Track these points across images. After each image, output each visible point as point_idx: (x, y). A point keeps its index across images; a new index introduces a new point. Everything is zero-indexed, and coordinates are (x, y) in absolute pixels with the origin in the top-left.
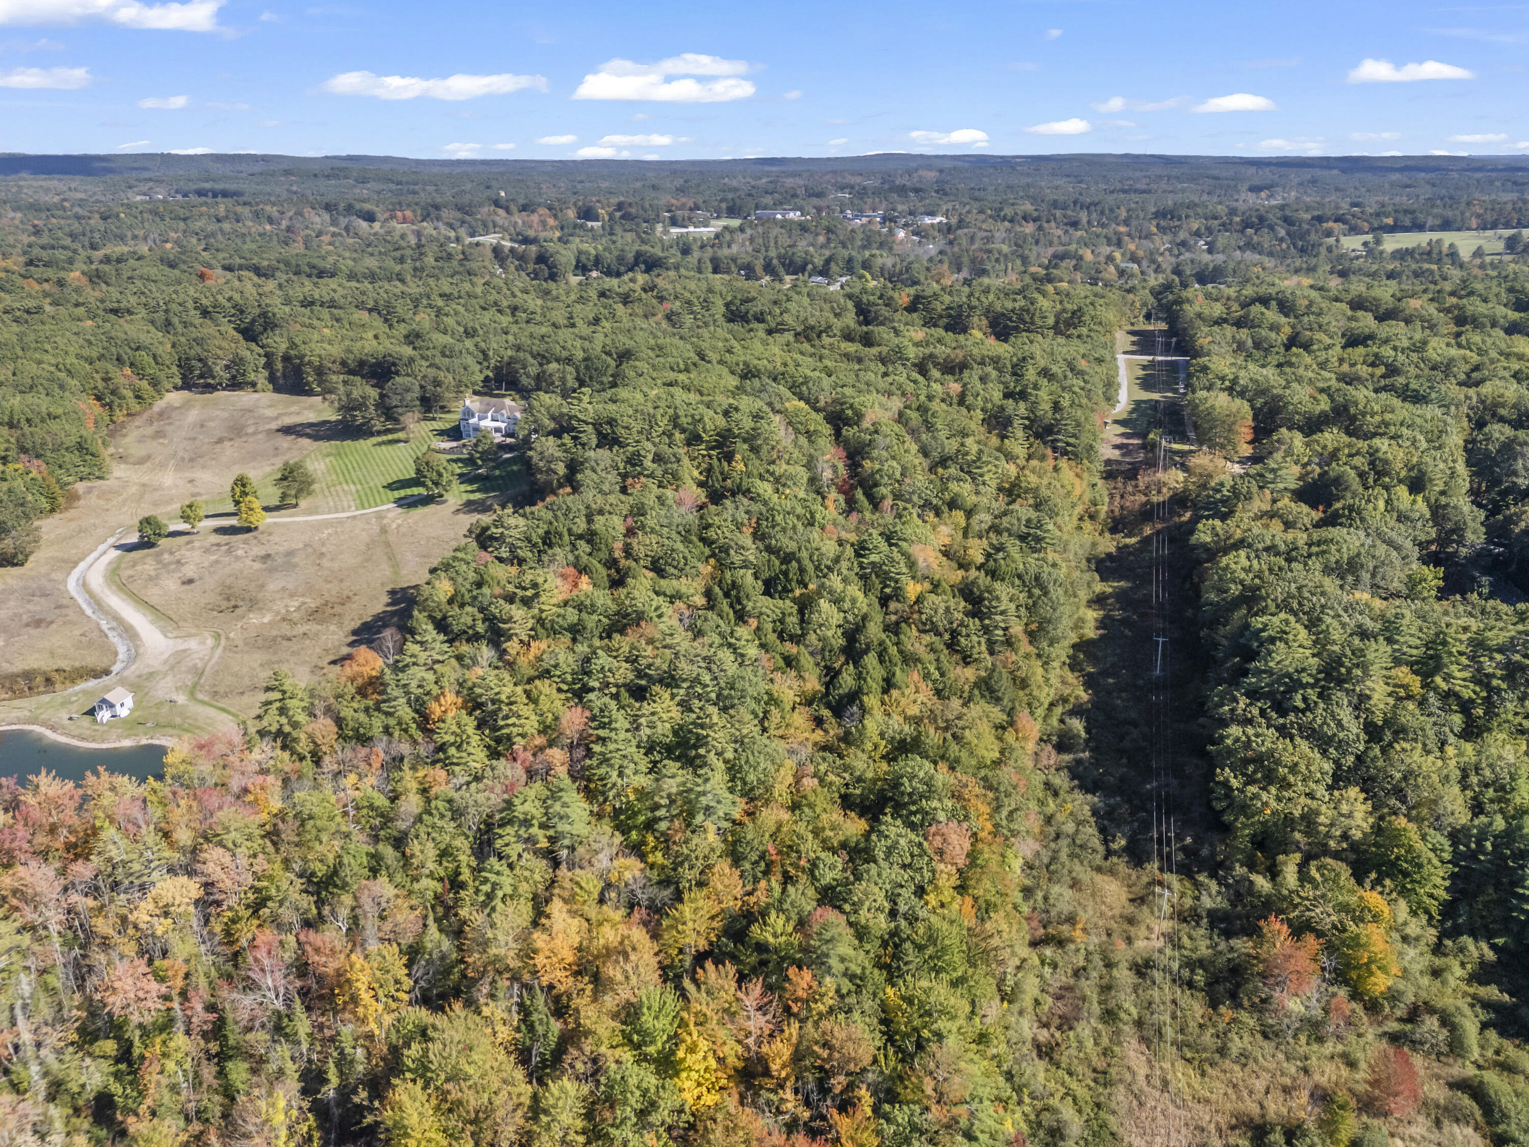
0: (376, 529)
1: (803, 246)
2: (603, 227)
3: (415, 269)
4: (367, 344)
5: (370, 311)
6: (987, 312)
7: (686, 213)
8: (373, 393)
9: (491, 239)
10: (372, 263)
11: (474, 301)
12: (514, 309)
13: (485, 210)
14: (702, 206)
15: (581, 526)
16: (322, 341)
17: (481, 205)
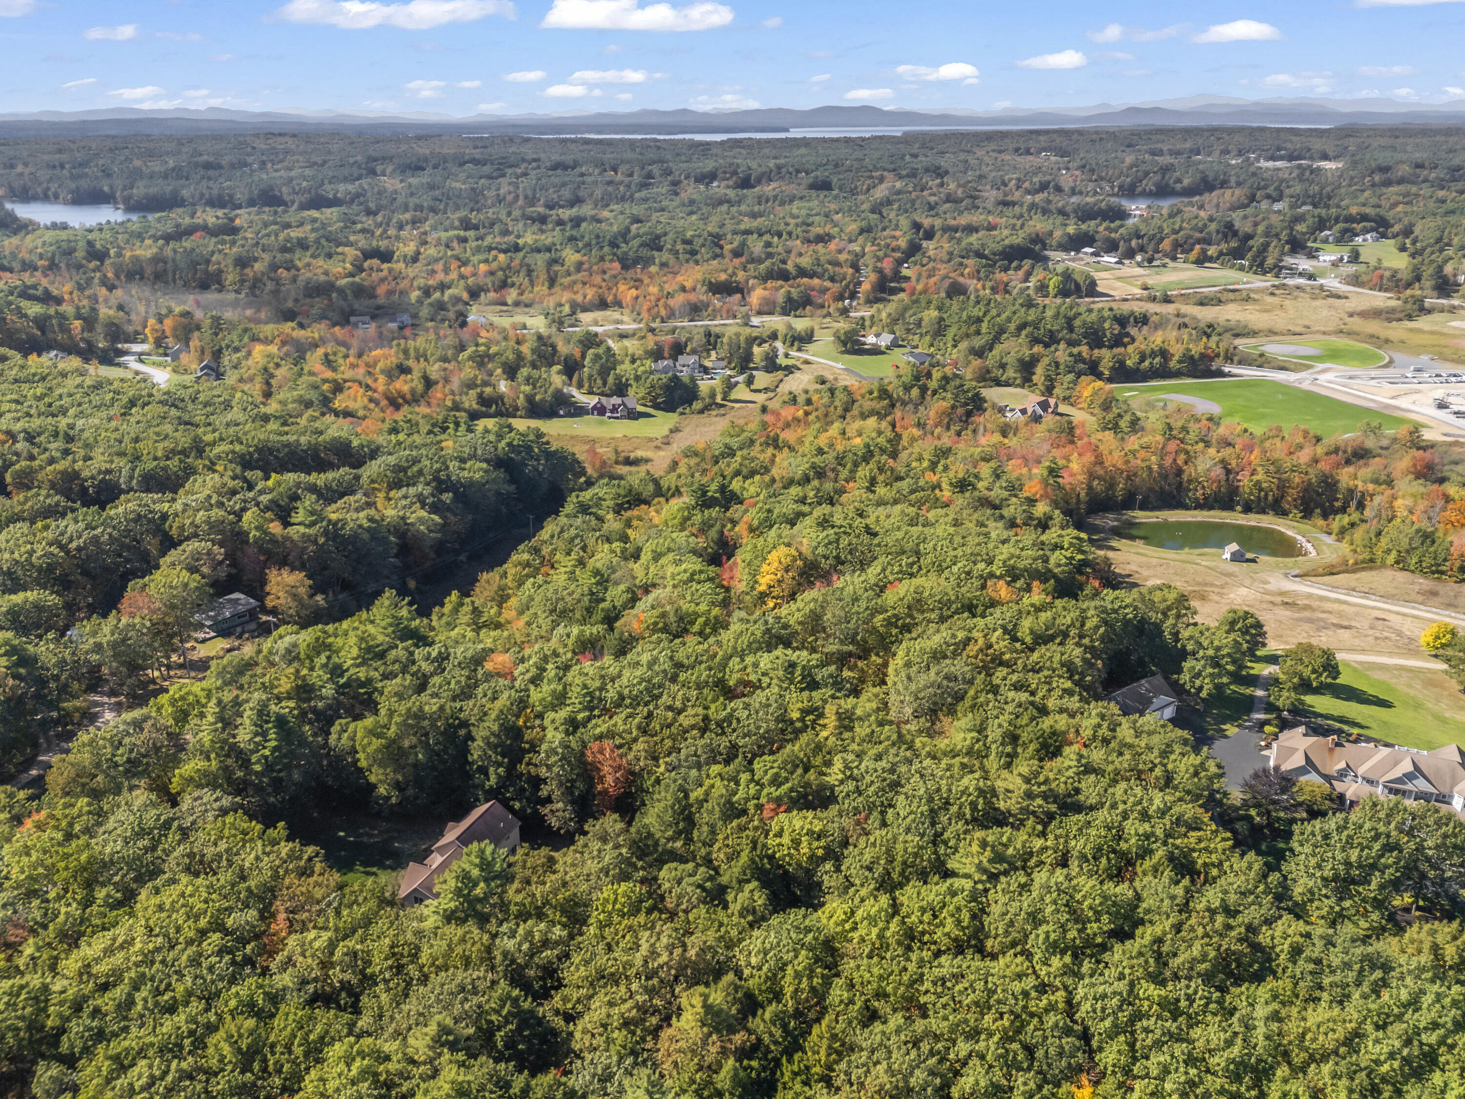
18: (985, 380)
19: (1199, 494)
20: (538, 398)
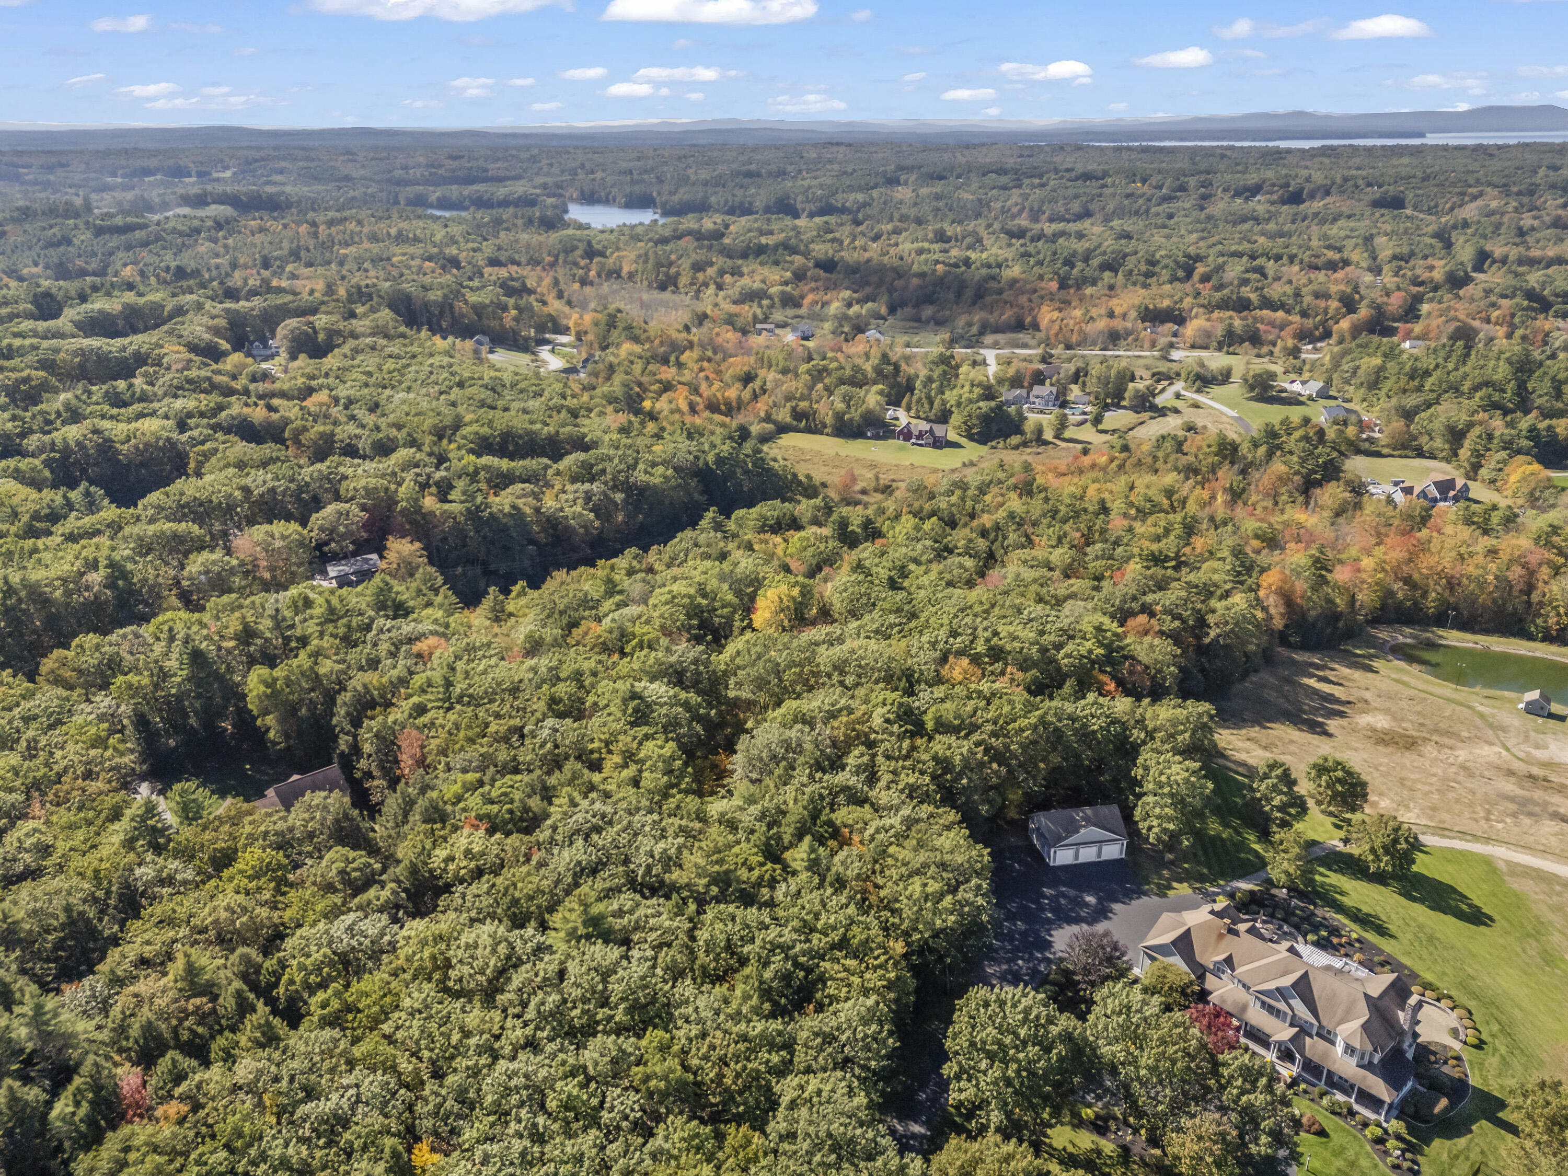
18: (1404, 447)
19: (1552, 621)
20: (847, 417)
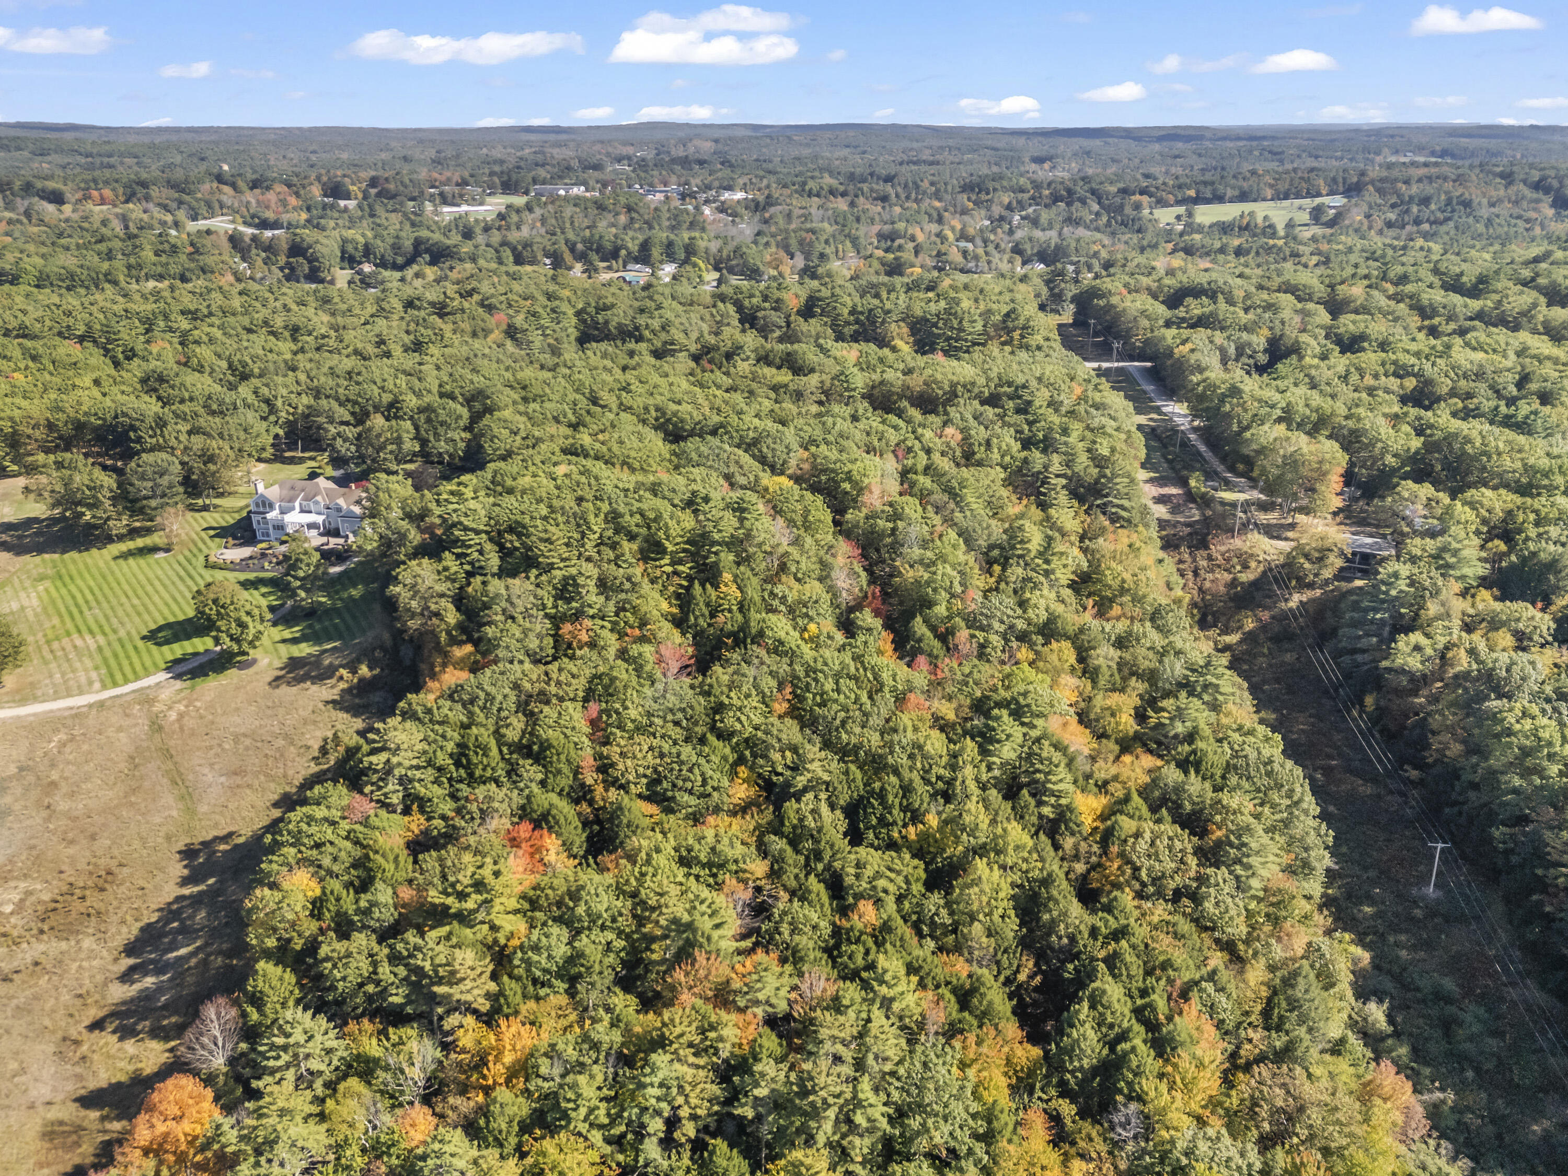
0: (143, 725)
1: (607, 229)
2: (360, 207)
3: (129, 267)
4: (84, 395)
5: (81, 339)
6: (905, 318)
7: (457, 190)
8: (108, 481)
9: (222, 224)
10: (69, 261)
11: (231, 319)
12: (295, 331)
13: (206, 187)
14: (471, 180)
15: (515, 729)
16: (13, 394)
17: (200, 181)
